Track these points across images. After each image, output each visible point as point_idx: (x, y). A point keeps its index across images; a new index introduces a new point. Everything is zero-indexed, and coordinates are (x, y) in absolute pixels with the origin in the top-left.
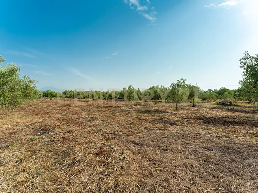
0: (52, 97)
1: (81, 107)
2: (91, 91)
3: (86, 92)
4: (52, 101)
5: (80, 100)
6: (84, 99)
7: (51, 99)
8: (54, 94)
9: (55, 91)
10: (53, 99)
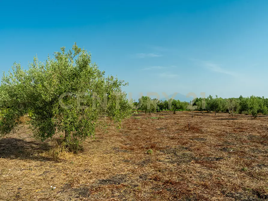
0: (176, 108)
1: (219, 136)
2: (241, 97)
3: (231, 100)
4: (175, 115)
5: (219, 116)
6: (228, 114)
7: (174, 113)
8: (178, 105)
9: (179, 100)
10: (178, 112)
